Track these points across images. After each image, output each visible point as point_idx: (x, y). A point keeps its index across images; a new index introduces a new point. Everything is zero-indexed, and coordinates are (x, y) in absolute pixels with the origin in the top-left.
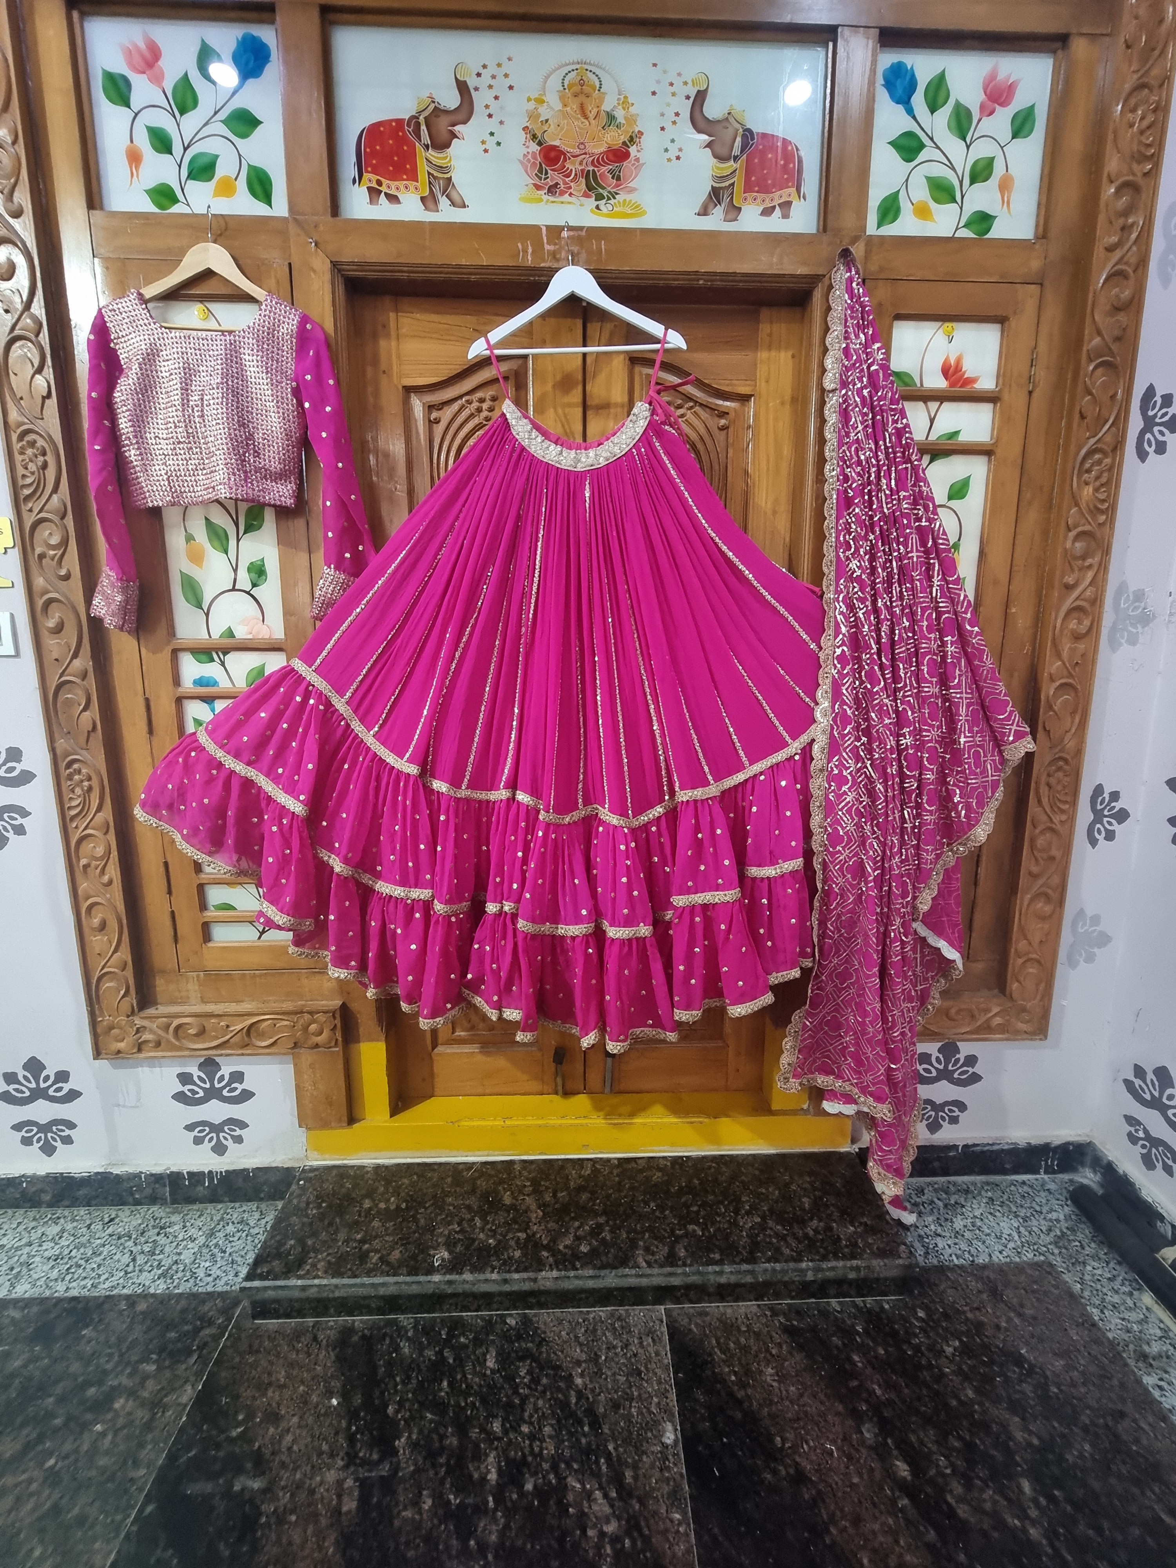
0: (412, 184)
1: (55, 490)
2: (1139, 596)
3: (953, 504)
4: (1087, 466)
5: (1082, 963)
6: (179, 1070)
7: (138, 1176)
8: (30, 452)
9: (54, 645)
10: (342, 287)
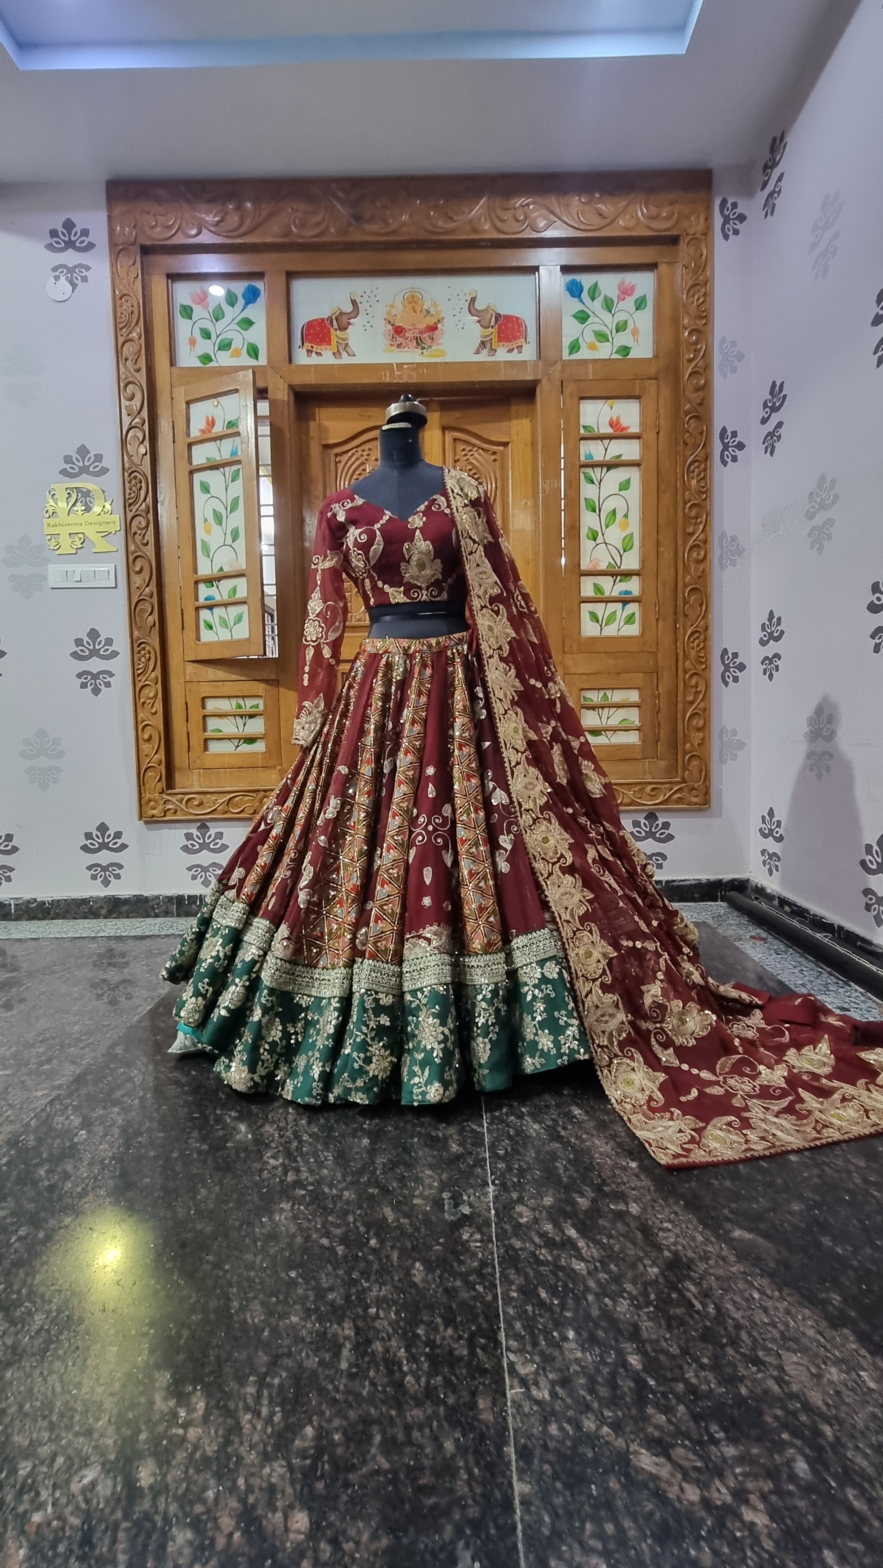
0: (328, 347)
1: (145, 500)
2: (734, 539)
3: (622, 493)
4: (692, 469)
5: (729, 762)
6: (186, 831)
7: (158, 897)
8: (133, 482)
9: (138, 581)
10: (292, 397)
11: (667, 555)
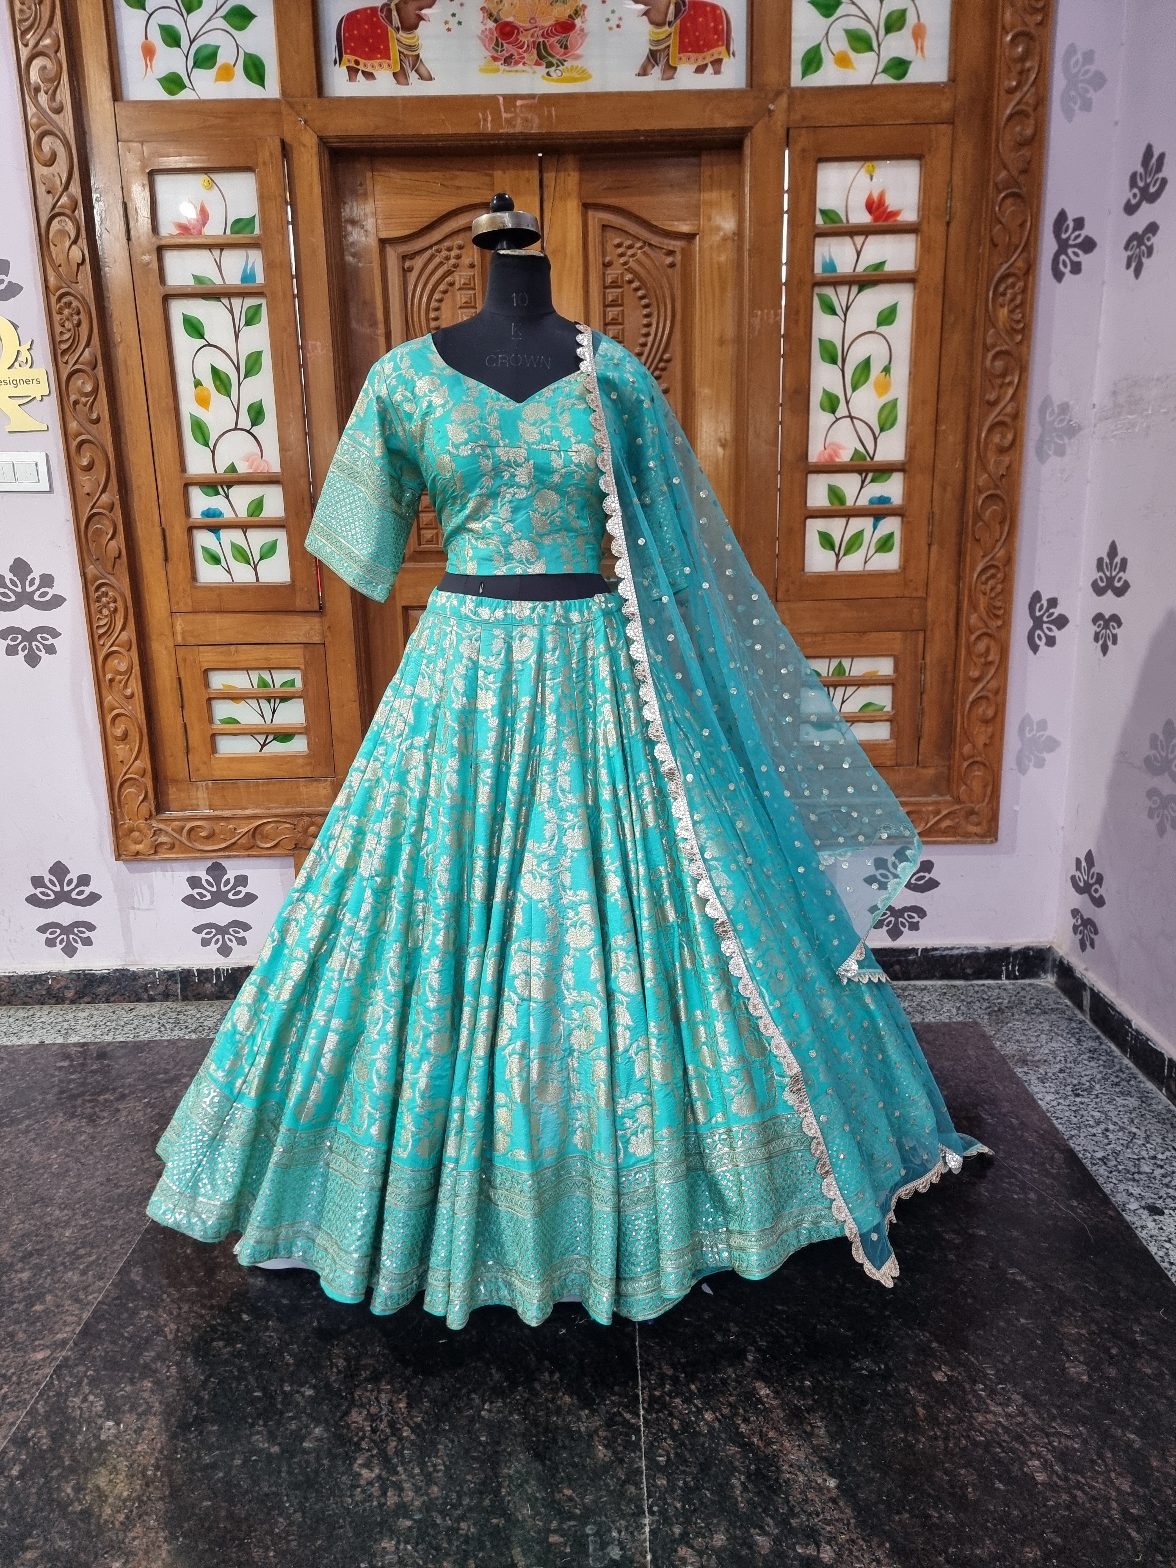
0: (385, 62)
2: (1064, 408)
3: (881, 329)
4: (1002, 288)
5: (1031, 768)
6: (190, 873)
7: (152, 973)
8: (66, 312)
9: (86, 481)
10: (327, 157)
11: (952, 437)
